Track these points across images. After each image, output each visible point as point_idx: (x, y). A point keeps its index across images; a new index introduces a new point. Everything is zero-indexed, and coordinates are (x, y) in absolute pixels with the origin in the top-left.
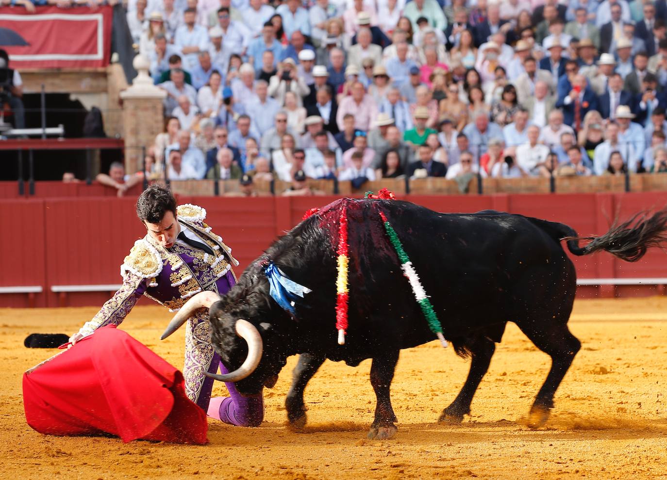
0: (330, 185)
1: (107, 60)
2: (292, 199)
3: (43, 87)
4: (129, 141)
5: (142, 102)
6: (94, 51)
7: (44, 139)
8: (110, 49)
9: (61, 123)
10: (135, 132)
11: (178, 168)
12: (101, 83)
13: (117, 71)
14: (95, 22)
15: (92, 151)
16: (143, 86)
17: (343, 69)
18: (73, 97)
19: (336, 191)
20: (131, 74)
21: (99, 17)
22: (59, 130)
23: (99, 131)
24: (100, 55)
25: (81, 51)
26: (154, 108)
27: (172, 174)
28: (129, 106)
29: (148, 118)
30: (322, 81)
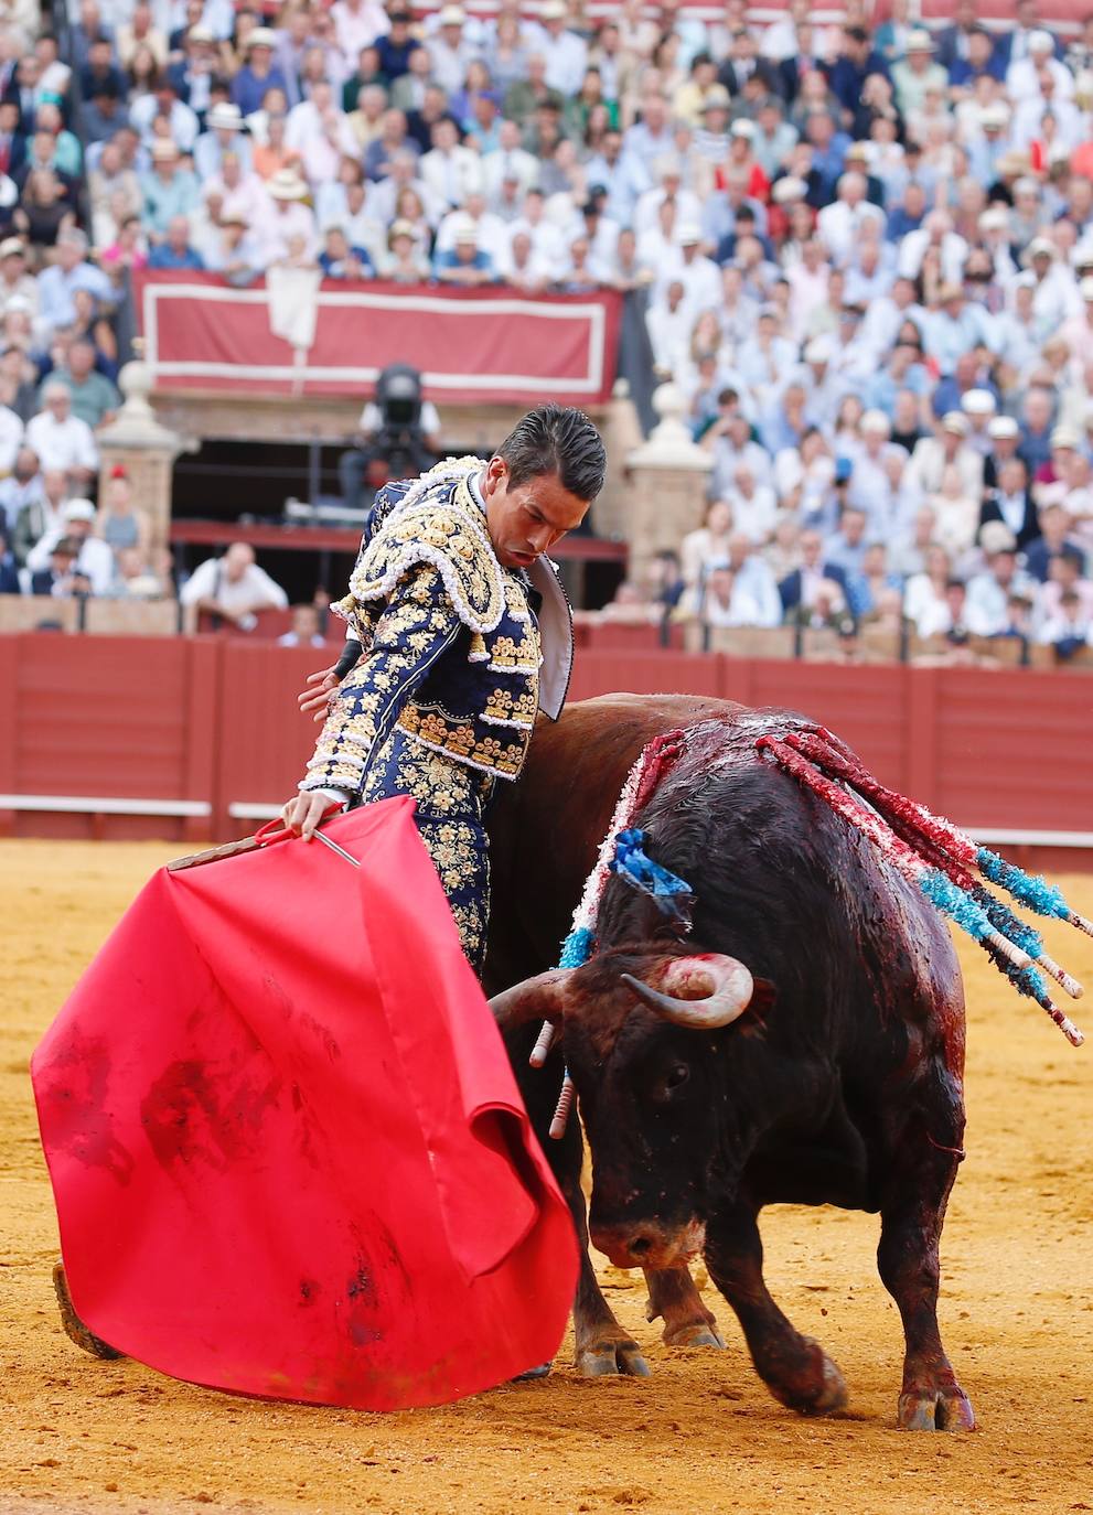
0: (1013, 650)
1: (606, 394)
2: (940, 674)
3: (483, 436)
4: (640, 547)
5: (672, 476)
6: (582, 373)
8: (613, 372)
10: (651, 530)
11: (725, 602)
13: (623, 414)
14: (586, 323)
16: (671, 445)
17: (1046, 432)
19: (1025, 660)
20: (649, 420)
21: (595, 312)
24: (592, 383)
25: (559, 372)
26: (689, 488)
27: (715, 614)
28: (643, 482)
29: (677, 505)
30: (1008, 448)
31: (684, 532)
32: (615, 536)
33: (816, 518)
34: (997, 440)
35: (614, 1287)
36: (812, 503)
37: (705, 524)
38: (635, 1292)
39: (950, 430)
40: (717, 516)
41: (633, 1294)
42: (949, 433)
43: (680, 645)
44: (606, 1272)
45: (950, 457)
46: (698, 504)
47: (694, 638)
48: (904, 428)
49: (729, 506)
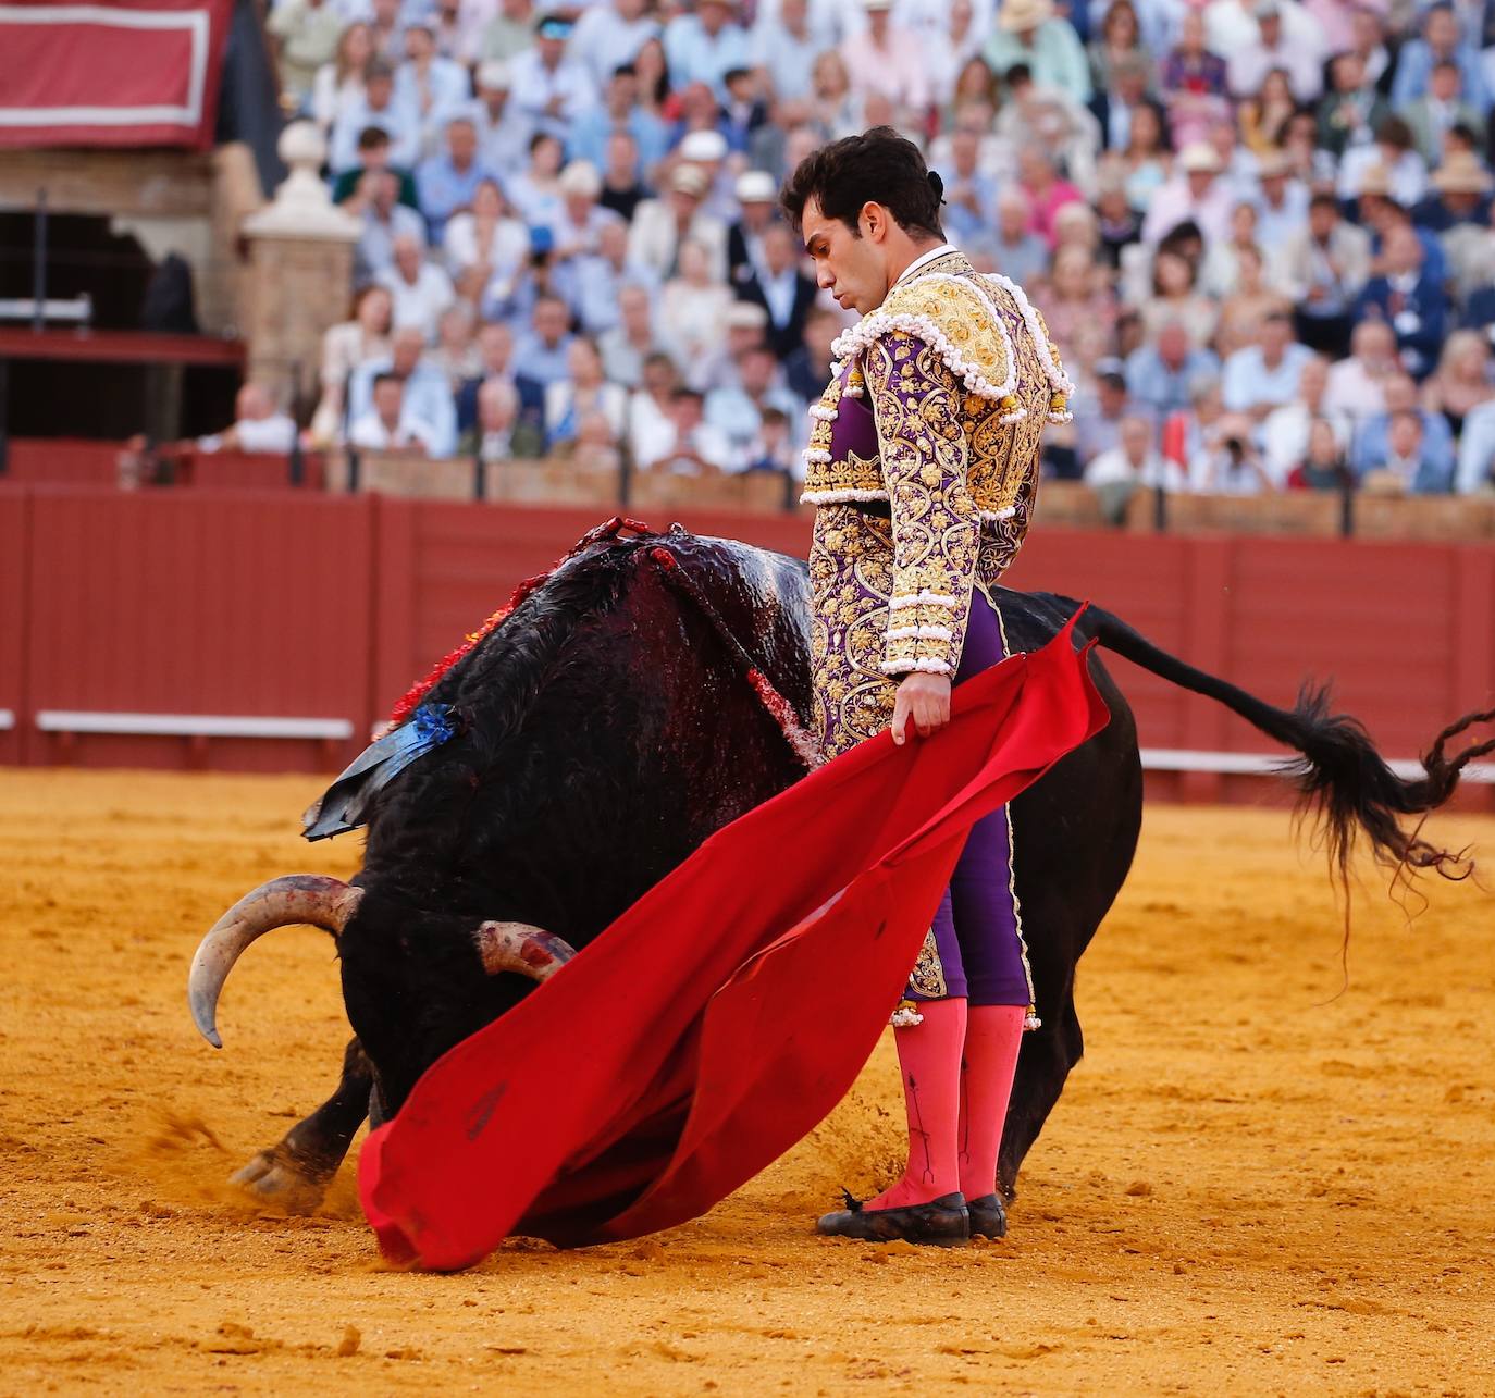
0: (773, 489)
3: (42, 194)
4: (262, 346)
5: (304, 248)
7: (38, 330)
9: (85, 289)
10: (277, 324)
11: (392, 418)
12: (197, 192)
13: (238, 163)
14: (185, 36)
15: (162, 368)
16: (303, 207)
18: (120, 226)
20: (273, 174)
21: (196, 22)
22: (77, 309)
23: (182, 318)
26: (329, 266)
28: (265, 258)
29: (311, 288)
30: (762, 213)
31: (321, 327)
32: (229, 331)
33: (509, 309)
34: (747, 204)
35: (232, 1352)
36: (499, 289)
37: (353, 315)
38: (261, 1359)
39: (685, 189)
40: (371, 308)
41: (258, 1361)
42: (679, 193)
43: (321, 482)
44: (221, 1331)
45: (683, 226)
46: (342, 289)
47: (338, 473)
48: (621, 184)
49: (388, 292)
